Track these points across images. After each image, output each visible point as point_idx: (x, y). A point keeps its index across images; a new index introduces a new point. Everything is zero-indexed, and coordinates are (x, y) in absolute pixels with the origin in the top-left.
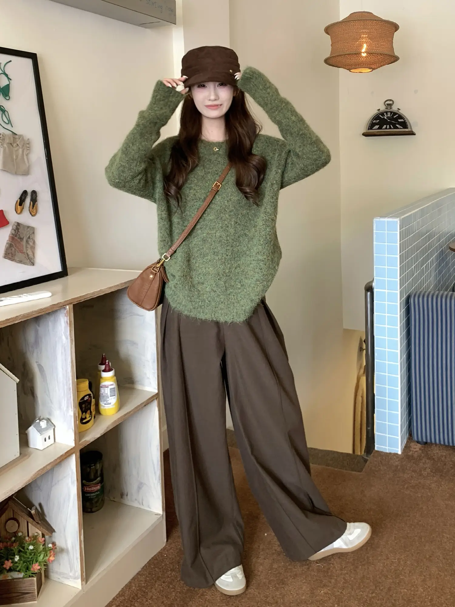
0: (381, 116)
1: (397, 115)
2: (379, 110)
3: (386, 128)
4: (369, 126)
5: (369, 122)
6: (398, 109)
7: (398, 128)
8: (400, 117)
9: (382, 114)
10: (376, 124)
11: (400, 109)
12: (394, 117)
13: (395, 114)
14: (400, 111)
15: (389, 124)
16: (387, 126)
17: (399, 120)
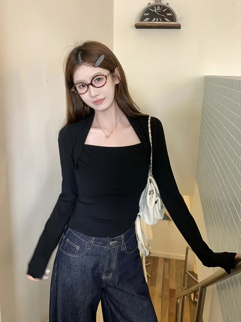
0: (151, 10)
1: (166, 9)
2: (149, 4)
3: (155, 21)
4: (141, 18)
5: (141, 16)
6: (167, 3)
7: (166, 21)
8: (169, 10)
9: (153, 8)
10: (147, 17)
11: (168, 4)
12: (163, 11)
13: (164, 7)
14: (169, 5)
15: (158, 17)
16: (156, 19)
17: (168, 14)
